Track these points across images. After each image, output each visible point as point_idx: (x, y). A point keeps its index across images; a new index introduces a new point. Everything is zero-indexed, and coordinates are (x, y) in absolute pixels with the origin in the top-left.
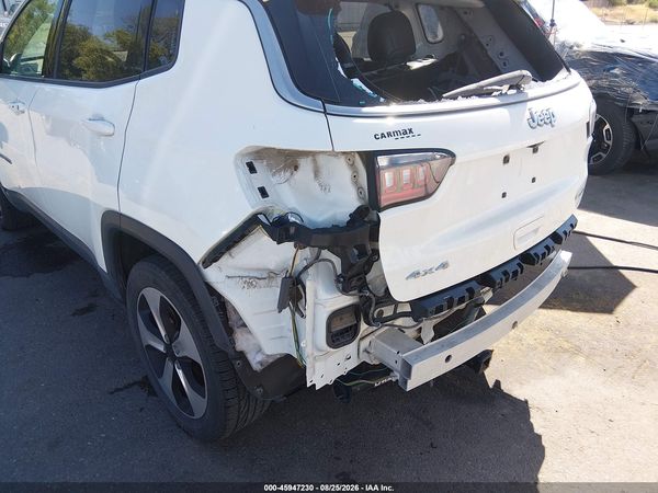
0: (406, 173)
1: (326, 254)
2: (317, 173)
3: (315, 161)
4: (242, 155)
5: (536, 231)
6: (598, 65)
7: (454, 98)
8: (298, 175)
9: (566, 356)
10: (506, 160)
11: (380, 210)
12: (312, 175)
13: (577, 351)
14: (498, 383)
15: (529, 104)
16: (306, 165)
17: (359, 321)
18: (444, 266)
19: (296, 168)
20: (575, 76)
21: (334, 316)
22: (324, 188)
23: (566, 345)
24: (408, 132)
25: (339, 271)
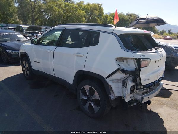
0: (144, 62)
1: (130, 75)
2: (127, 62)
3: (127, 60)
4: (116, 59)
5: (160, 75)
6: (166, 48)
7: (149, 51)
8: (124, 62)
9: (162, 105)
10: (156, 62)
11: (141, 68)
12: (126, 63)
13: (164, 104)
14: (150, 110)
15: (159, 53)
16: (125, 61)
17: (134, 89)
18: (149, 79)
19: (124, 61)
20: (163, 49)
21: (131, 87)
22: (128, 65)
23: (162, 103)
24: (144, 55)
25: (133, 79)
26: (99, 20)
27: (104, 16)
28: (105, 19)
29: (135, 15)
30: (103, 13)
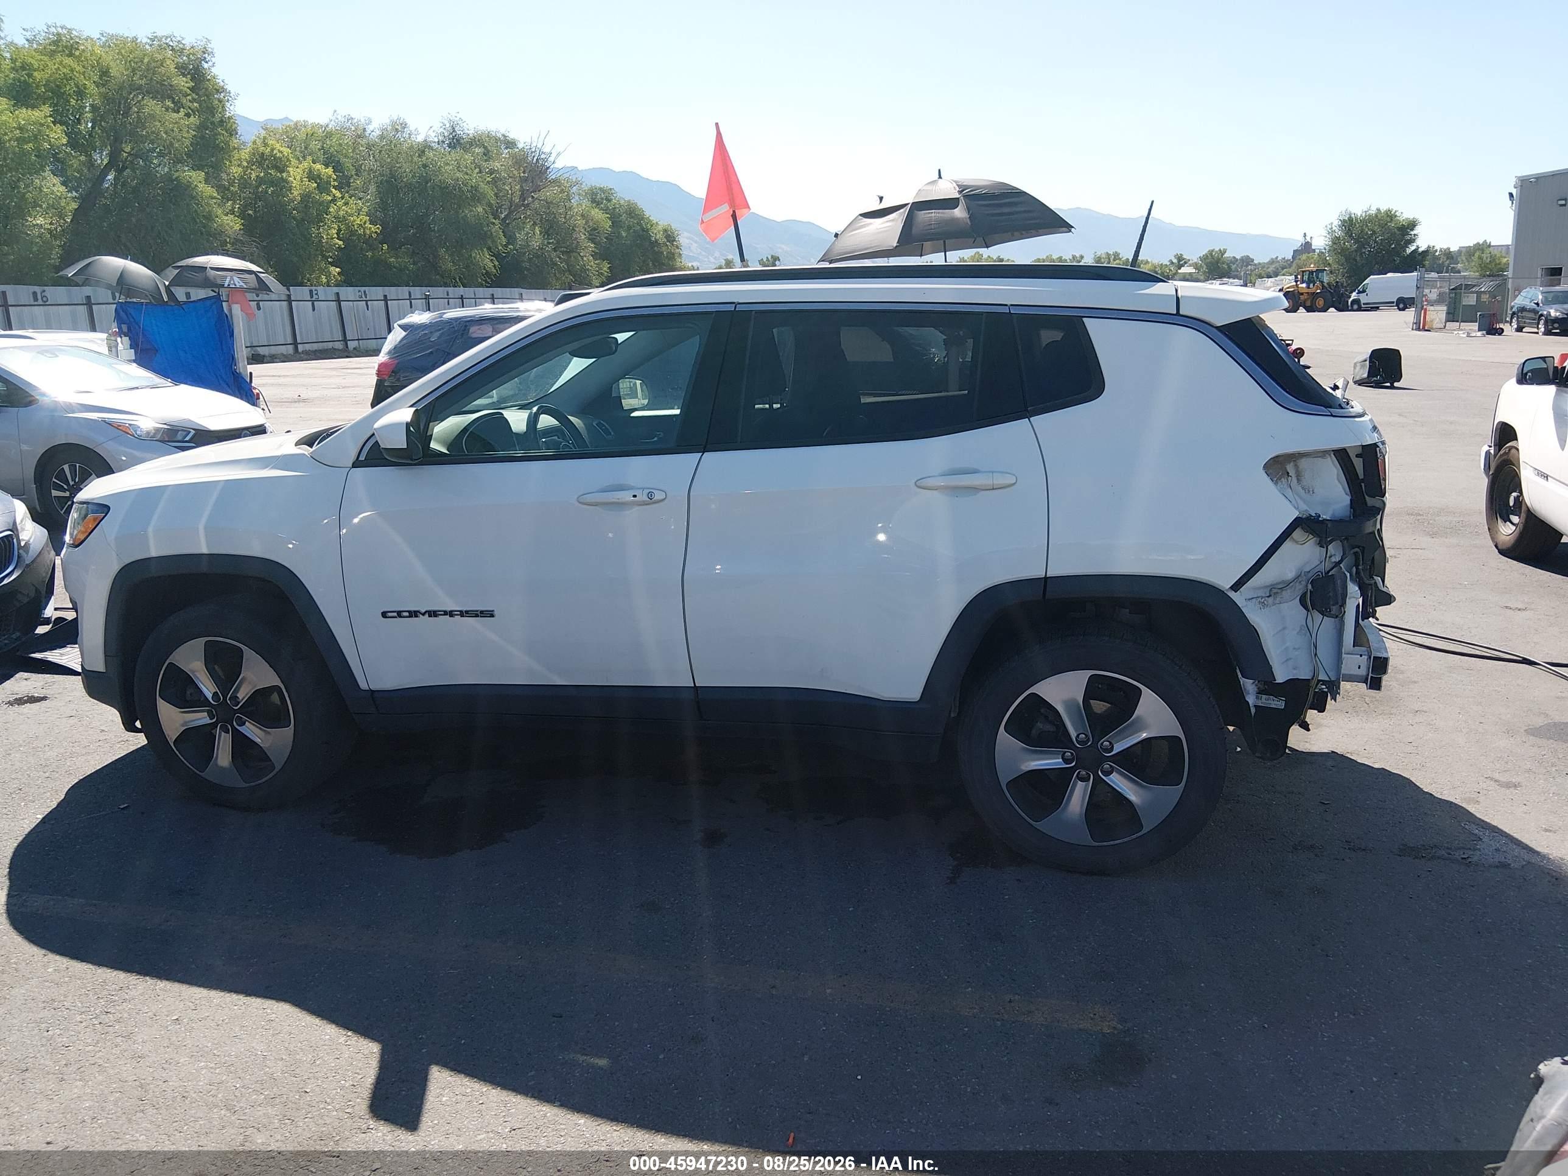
2: (1299, 478)
12: (1295, 480)
16: (1291, 470)
19: (1288, 475)
22: (1306, 490)
26: (207, 190)
27: (245, 154)
28: (260, 181)
29: (510, 144)
30: (228, 126)
